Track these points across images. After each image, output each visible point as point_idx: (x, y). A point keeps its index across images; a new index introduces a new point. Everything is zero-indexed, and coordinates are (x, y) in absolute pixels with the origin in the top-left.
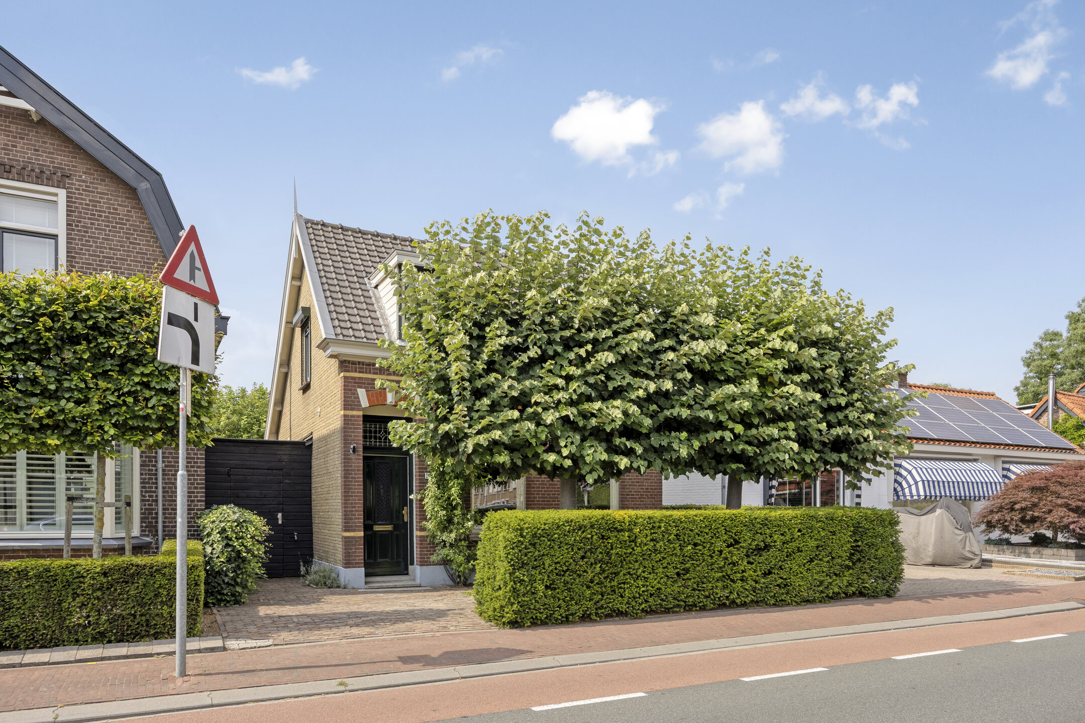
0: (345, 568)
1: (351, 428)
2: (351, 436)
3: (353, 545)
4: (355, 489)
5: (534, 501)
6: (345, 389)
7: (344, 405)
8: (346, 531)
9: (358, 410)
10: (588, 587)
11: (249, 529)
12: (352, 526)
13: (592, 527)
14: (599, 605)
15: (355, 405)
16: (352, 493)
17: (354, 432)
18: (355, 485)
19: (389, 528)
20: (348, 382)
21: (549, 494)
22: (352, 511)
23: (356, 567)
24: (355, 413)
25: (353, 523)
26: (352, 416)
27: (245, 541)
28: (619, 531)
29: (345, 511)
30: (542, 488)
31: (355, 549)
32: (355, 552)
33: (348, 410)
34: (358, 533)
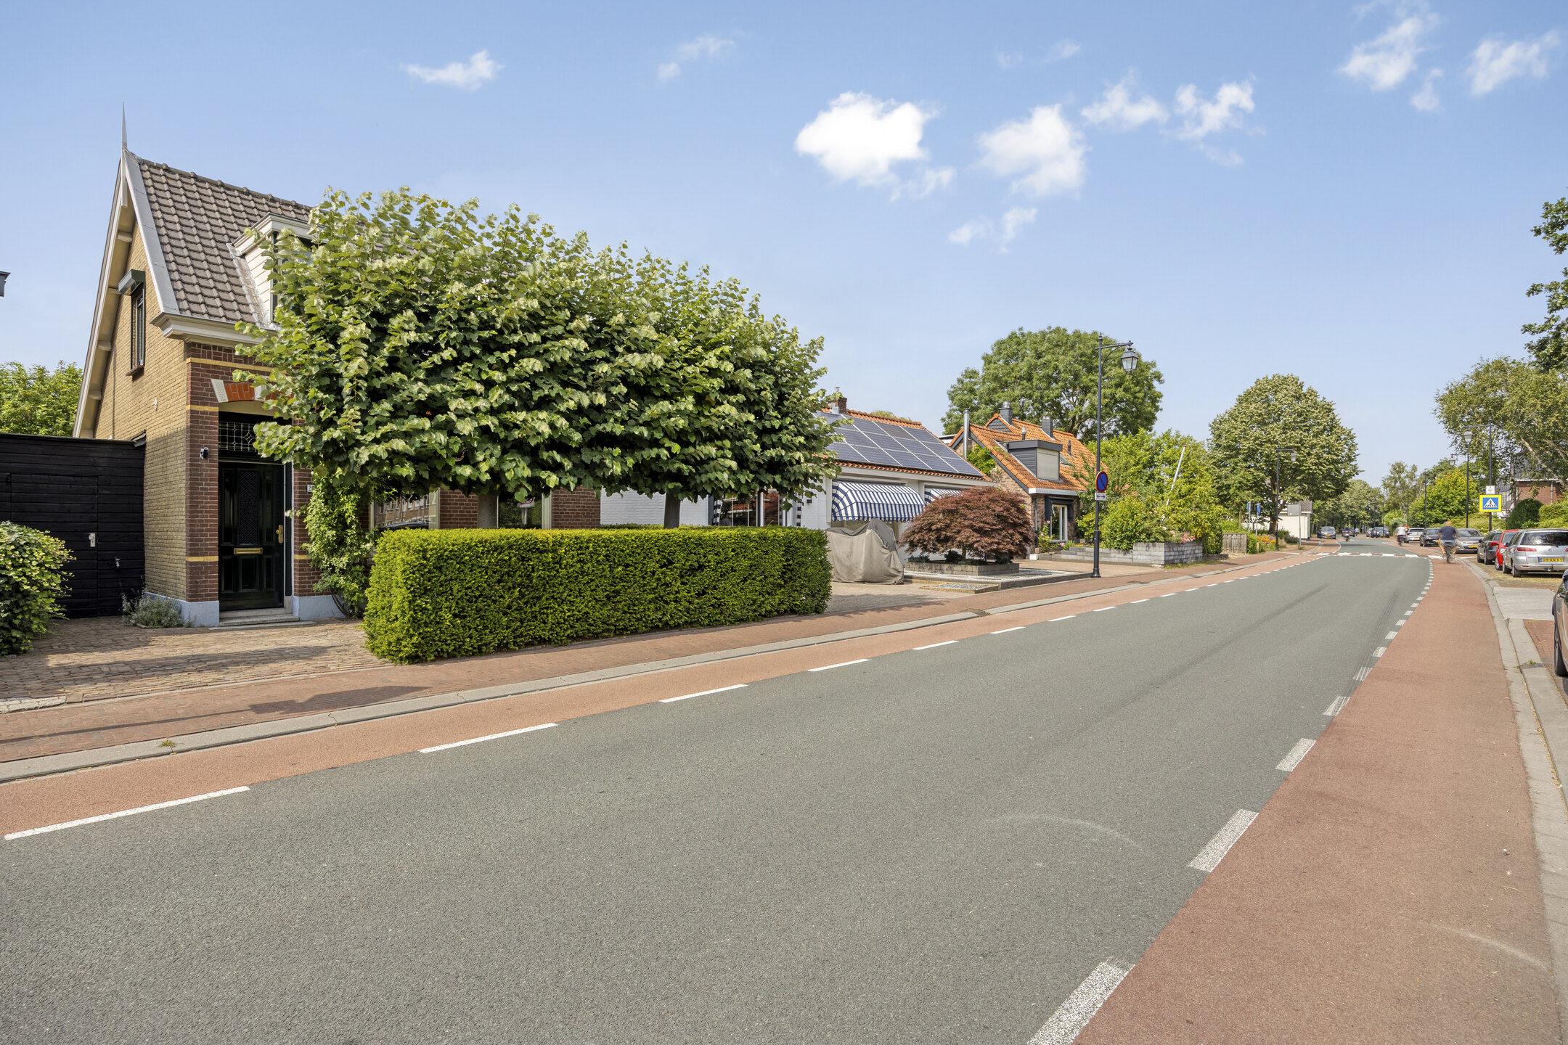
0: (191, 601)
1: (202, 427)
2: (202, 437)
3: (202, 573)
4: (206, 503)
5: (450, 519)
6: (192, 379)
7: (192, 398)
8: (191, 555)
9: (212, 405)
10: (505, 614)
11: (36, 554)
12: (201, 549)
13: (510, 547)
14: (518, 633)
15: (207, 399)
16: (202, 507)
17: (206, 433)
18: (206, 498)
19: (257, 551)
20: (197, 370)
21: (469, 512)
22: (201, 531)
23: (206, 600)
24: (207, 408)
25: (201, 545)
26: (203, 413)
27: (27, 570)
28: (541, 552)
29: (191, 530)
30: (461, 504)
31: (206, 577)
32: (206, 582)
33: (198, 405)
34: (209, 557)
